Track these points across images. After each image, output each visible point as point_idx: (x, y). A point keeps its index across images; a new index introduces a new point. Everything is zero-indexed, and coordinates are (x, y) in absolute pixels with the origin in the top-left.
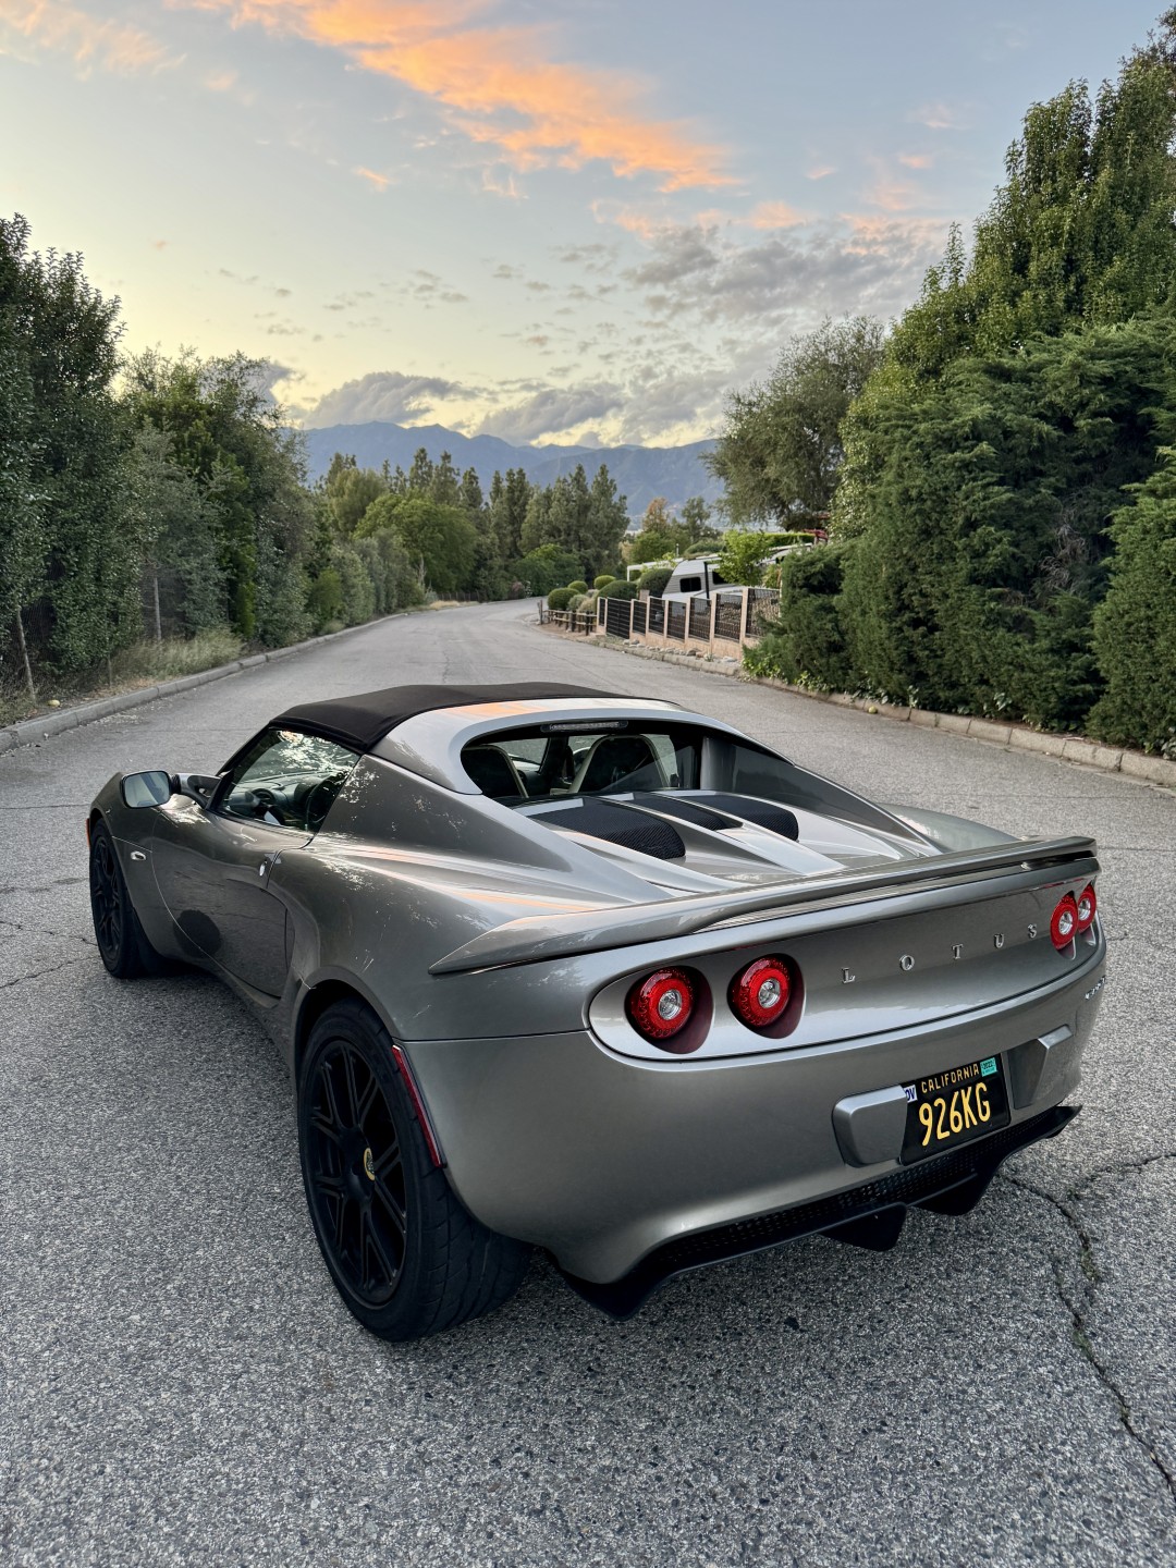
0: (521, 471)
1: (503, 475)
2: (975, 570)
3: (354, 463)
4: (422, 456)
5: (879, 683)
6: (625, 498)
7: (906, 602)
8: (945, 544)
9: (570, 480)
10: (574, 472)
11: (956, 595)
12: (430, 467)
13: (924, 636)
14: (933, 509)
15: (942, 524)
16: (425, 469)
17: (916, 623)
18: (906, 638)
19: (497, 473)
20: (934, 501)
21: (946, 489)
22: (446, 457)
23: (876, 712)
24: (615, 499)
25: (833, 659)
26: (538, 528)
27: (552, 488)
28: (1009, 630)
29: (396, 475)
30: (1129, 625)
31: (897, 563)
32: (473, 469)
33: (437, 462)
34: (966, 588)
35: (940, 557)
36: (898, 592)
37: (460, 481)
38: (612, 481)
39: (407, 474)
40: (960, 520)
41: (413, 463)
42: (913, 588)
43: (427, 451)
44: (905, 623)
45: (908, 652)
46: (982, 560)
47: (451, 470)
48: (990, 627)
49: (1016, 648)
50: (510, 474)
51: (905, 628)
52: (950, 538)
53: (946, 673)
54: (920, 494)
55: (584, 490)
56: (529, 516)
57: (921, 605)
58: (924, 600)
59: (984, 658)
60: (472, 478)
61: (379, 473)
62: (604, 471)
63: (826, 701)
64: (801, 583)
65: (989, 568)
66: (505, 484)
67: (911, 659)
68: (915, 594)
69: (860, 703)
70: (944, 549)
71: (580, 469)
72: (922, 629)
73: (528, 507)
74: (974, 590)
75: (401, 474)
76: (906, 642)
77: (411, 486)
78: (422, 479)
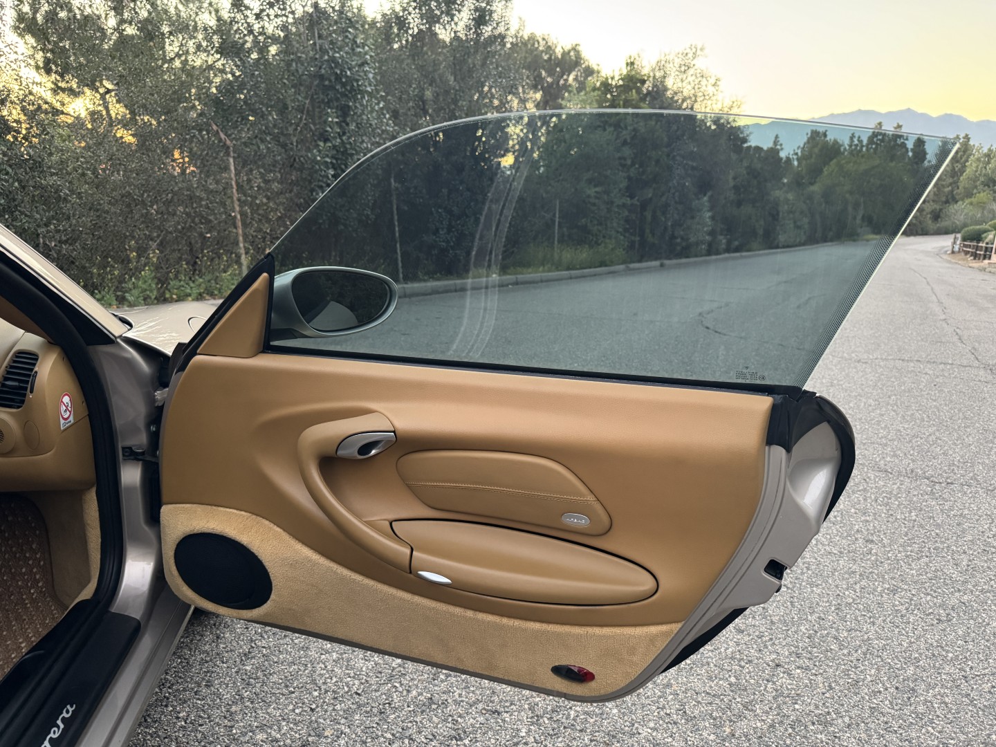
0: (967, 135)
1: (951, 139)
3: (825, 135)
4: (879, 128)
12: (884, 135)
16: (879, 137)
22: (899, 127)
26: (975, 179)
29: (856, 142)
32: (922, 136)
33: (890, 132)
37: (910, 145)
39: (865, 142)
41: (871, 133)
43: (883, 124)
47: (900, 137)
50: (957, 138)
56: (968, 170)
60: (920, 142)
61: (844, 141)
73: (968, 164)
75: (860, 141)
77: (867, 150)
78: (877, 144)
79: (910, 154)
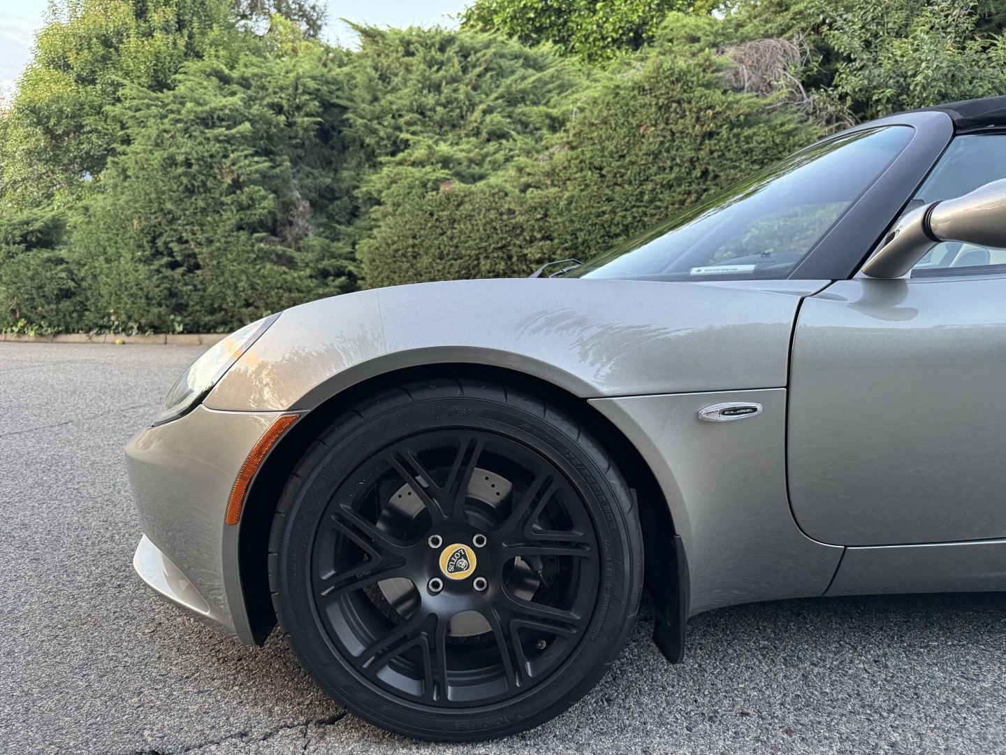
2: (242, 219)
5: (129, 318)
7: (161, 249)
8: (210, 200)
11: (223, 240)
13: (183, 275)
14: (199, 172)
15: (209, 184)
17: (174, 265)
18: (166, 277)
20: (200, 166)
21: (212, 156)
23: (124, 343)
25: (65, 304)
28: (275, 263)
30: (397, 251)
31: (153, 217)
34: (235, 234)
35: (204, 210)
36: (154, 240)
40: (228, 180)
42: (168, 236)
44: (162, 266)
45: (169, 289)
46: (249, 212)
48: (259, 262)
49: (284, 276)
51: (164, 270)
52: (217, 196)
53: (207, 303)
54: (187, 159)
57: (181, 250)
58: (184, 246)
59: (253, 287)
63: (52, 342)
64: (18, 239)
65: (255, 219)
67: (172, 294)
68: (172, 241)
69: (101, 338)
70: (208, 205)
72: (180, 270)
74: (243, 235)
76: (165, 280)
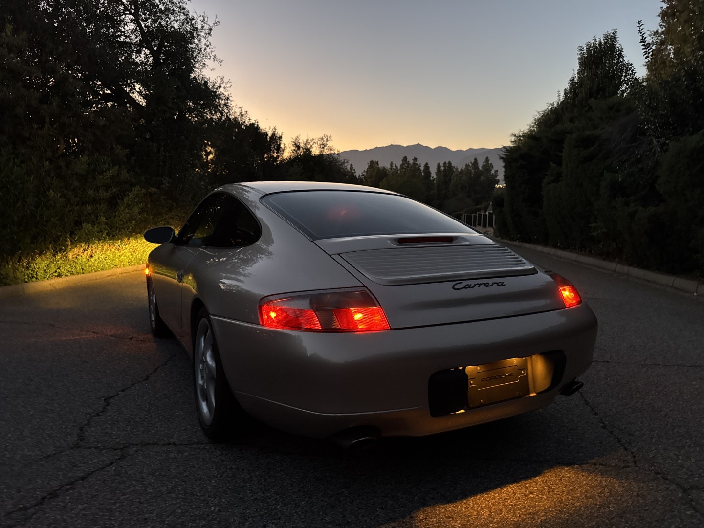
0: (449, 162)
1: (442, 164)
3: (378, 164)
4: (405, 159)
6: (497, 171)
9: (471, 165)
10: (473, 162)
12: (408, 164)
16: (406, 165)
19: (439, 164)
22: (415, 159)
24: (493, 172)
26: (456, 186)
27: (463, 168)
29: (394, 167)
32: (427, 164)
33: (411, 162)
37: (422, 168)
38: (491, 164)
39: (399, 168)
41: (401, 162)
43: (408, 157)
47: (417, 164)
50: (445, 163)
55: (478, 168)
56: (452, 182)
60: (427, 167)
61: (388, 166)
62: (487, 160)
66: (443, 168)
71: (476, 160)
73: (452, 178)
75: (397, 167)
77: (400, 172)
78: (405, 169)
79: (423, 174)
